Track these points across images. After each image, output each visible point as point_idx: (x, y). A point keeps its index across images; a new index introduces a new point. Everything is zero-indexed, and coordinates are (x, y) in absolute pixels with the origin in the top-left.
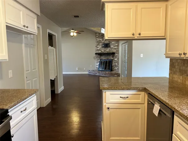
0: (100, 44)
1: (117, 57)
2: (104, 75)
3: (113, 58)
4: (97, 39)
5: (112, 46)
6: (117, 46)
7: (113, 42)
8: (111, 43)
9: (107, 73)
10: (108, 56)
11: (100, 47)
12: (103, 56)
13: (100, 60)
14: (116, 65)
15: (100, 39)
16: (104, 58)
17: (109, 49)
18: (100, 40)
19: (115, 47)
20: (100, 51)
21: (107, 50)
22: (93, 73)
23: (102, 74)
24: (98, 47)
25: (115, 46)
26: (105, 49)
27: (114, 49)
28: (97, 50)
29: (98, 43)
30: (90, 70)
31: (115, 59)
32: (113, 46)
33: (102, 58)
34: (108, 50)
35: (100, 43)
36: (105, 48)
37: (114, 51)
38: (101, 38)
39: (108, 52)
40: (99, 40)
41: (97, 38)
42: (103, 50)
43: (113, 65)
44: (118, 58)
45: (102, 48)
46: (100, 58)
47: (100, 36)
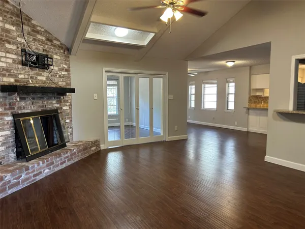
0: (7, 46)
1: (67, 102)
3: (57, 106)
6: (66, 70)
7: (58, 57)
13: (14, 115)
15: (8, 26)
16: (28, 106)
17: (46, 74)
18: (8, 31)
19: (63, 73)
20: (10, 76)
21: (40, 78)
22: (24, 181)
25: (62, 70)
26: (32, 73)
27: (60, 76)
31: (64, 108)
32: (56, 68)
33: (20, 108)
35: (9, 42)
37: (60, 83)
38: (13, 24)
39: (43, 85)
42: (25, 76)
44: (71, 105)
45: (20, 66)
46: (14, 108)
47: (7, 12)
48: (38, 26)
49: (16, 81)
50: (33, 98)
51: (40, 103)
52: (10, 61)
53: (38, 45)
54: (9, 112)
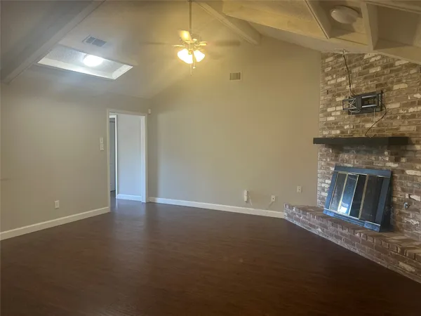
0: (338, 99)
2: (347, 242)
3: (394, 165)
4: (327, 78)
5: (392, 106)
7: (402, 86)
8: (390, 89)
9: (357, 240)
10: (370, 152)
11: (336, 112)
12: (348, 151)
13: (337, 167)
14: (410, 201)
15: (339, 80)
17: (377, 118)
18: (340, 84)
19: (411, 110)
20: (338, 128)
21: (368, 125)
22: (302, 222)
23: (337, 237)
24: (330, 114)
25: (413, 104)
26: (359, 120)
27: (403, 117)
28: (327, 123)
29: (329, 97)
30: (292, 204)
31: (409, 172)
32: (397, 105)
33: (343, 160)
34: (370, 125)
35: (339, 95)
36: (357, 115)
37: (403, 129)
38: (343, 75)
40: (333, 82)
41: (327, 75)
42: (350, 126)
43: (395, 200)
45: (347, 116)
46: (338, 161)
47: (340, 67)
48: (371, 58)
49: (342, 132)
50: (358, 152)
51: (366, 158)
52: (338, 113)
53: (369, 83)
54: (334, 163)
